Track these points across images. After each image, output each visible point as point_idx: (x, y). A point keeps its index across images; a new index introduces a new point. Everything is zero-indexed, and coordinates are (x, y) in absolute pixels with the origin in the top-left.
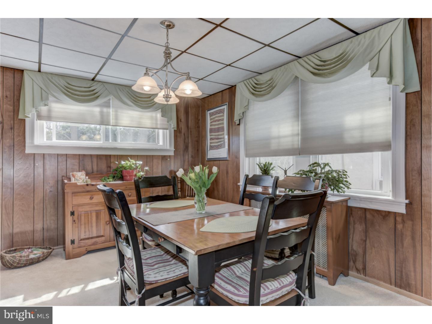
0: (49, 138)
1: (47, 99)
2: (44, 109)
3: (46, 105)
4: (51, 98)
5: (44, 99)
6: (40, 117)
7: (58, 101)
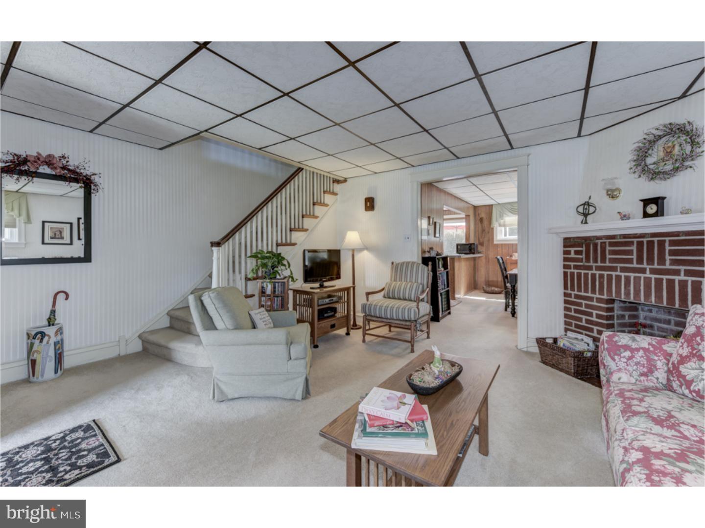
0: (505, 235)
1: (503, 216)
2: (502, 221)
3: (502, 219)
4: (504, 215)
5: (501, 216)
6: (500, 225)
7: (508, 216)
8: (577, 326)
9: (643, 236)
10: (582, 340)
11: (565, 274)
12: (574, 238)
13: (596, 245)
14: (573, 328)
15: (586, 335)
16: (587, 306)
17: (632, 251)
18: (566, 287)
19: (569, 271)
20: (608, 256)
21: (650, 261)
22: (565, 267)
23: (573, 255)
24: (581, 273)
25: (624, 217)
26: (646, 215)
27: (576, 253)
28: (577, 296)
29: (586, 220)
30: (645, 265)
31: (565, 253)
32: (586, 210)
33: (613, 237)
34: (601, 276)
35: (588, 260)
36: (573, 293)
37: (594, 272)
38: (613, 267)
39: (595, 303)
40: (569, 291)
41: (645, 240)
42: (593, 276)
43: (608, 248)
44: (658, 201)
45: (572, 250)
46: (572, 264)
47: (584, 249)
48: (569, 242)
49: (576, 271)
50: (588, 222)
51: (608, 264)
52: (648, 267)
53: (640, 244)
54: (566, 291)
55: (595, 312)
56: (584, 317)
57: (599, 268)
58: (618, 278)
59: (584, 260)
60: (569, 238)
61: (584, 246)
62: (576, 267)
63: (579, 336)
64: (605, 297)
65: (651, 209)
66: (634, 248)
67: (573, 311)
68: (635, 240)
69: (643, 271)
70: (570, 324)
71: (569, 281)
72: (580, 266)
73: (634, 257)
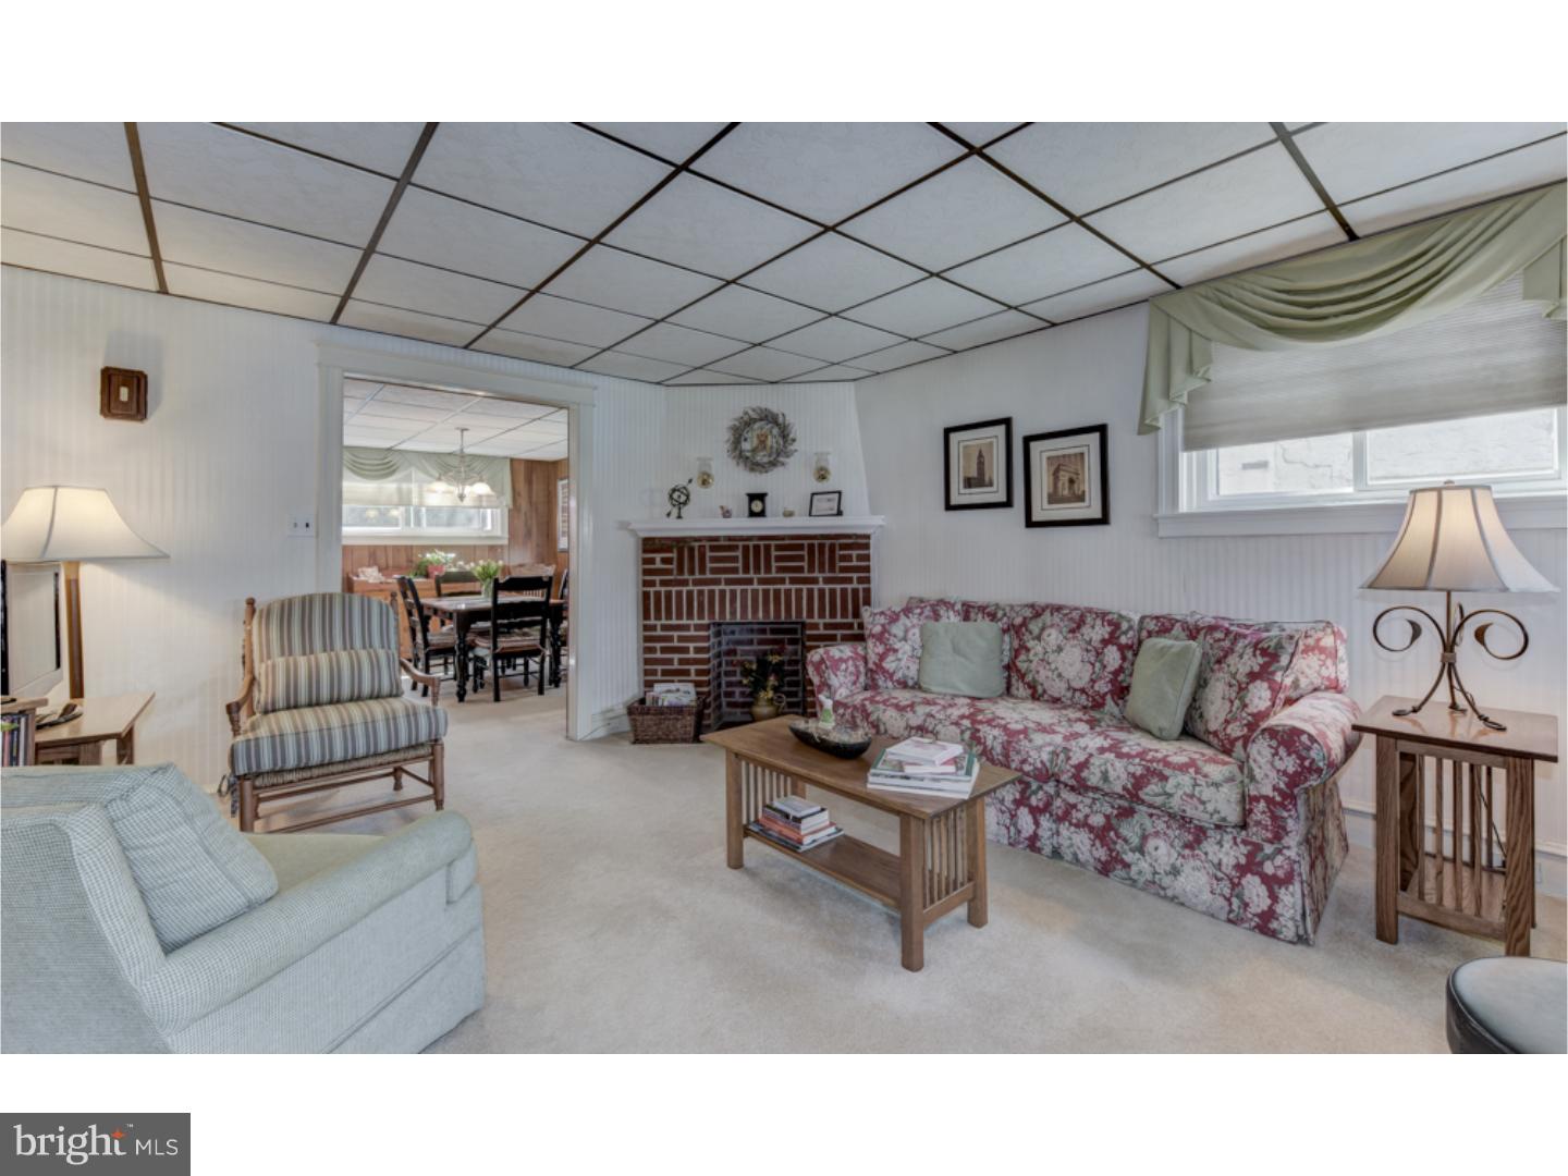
8: (665, 673)
9: (749, 538)
10: (678, 690)
11: (646, 596)
12: (661, 539)
13: (691, 550)
14: (659, 677)
15: (680, 681)
16: (681, 639)
17: (737, 557)
18: (646, 616)
19: (652, 590)
20: (709, 565)
21: (757, 570)
22: (646, 584)
23: (658, 565)
24: (670, 592)
25: (727, 514)
26: (752, 514)
27: (664, 561)
28: (664, 628)
29: (679, 513)
30: (751, 575)
31: (646, 561)
32: (679, 499)
33: (716, 539)
34: (701, 593)
35: (681, 571)
36: (658, 623)
37: (691, 588)
38: (715, 579)
39: (692, 633)
40: (652, 622)
41: (751, 544)
42: (690, 593)
43: (709, 554)
44: (761, 497)
45: (658, 557)
46: (657, 578)
47: (674, 555)
48: (650, 545)
49: (663, 589)
50: (682, 515)
51: (708, 576)
52: (755, 577)
53: (746, 549)
54: (647, 622)
55: (692, 646)
56: (676, 657)
57: (697, 583)
58: (722, 593)
59: (675, 572)
60: (652, 539)
61: (675, 550)
62: (663, 583)
63: (673, 686)
64: (706, 621)
65: (757, 506)
66: (739, 554)
67: (659, 652)
68: (741, 544)
69: (750, 581)
70: (654, 673)
71: (649, 606)
72: (671, 581)
73: (740, 565)
